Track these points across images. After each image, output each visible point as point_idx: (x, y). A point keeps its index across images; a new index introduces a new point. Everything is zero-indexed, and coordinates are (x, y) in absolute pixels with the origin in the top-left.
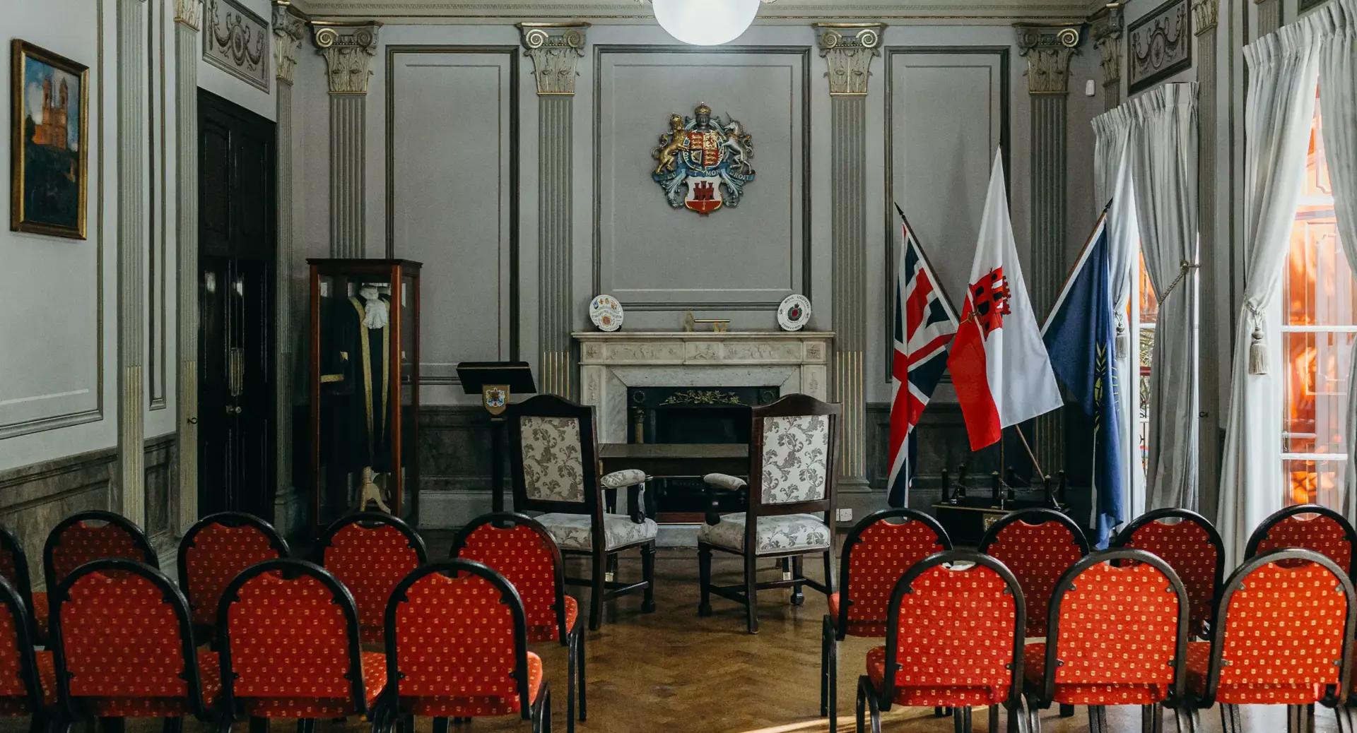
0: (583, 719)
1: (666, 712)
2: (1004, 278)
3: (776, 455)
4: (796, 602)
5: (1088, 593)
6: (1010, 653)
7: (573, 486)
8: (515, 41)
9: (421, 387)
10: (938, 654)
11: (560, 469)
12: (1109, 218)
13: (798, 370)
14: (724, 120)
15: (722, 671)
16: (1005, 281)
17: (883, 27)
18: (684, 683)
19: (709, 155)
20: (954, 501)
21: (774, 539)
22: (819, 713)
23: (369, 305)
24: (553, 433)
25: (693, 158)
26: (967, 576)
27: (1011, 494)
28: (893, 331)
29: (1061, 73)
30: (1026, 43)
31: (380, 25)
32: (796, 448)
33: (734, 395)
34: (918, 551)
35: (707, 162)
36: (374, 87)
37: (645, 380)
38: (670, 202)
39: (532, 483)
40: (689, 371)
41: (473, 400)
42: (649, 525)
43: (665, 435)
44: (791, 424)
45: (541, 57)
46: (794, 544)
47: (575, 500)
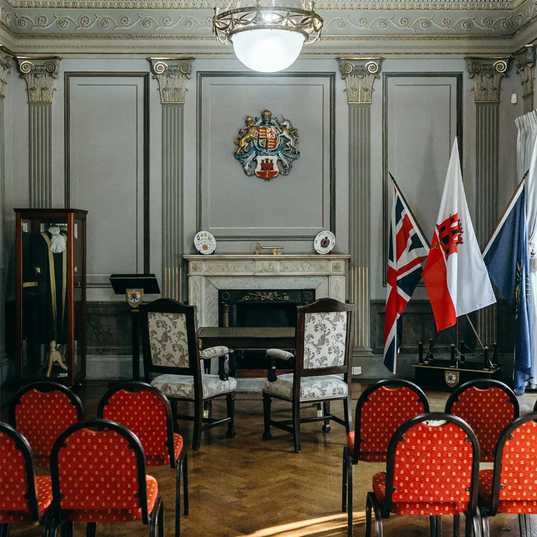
0: (186, 513)
1: (242, 508)
2: (459, 220)
3: (313, 337)
4: (325, 430)
5: (522, 441)
6: (469, 481)
7: (182, 357)
8: (147, 69)
9: (87, 289)
10: (421, 481)
11: (174, 347)
12: (527, 183)
13: (327, 279)
14: (279, 119)
15: (278, 479)
16: (460, 222)
17: (382, 60)
18: (254, 488)
19: (270, 142)
20: (427, 362)
21: (312, 392)
22: (341, 509)
23: (54, 237)
24: (169, 323)
25: (260, 144)
26: (441, 429)
27: (463, 358)
28: (388, 254)
29: (496, 89)
30: (473, 71)
31: (61, 59)
32: (326, 333)
33: (287, 295)
34: (411, 412)
35: (269, 147)
36: (57, 100)
37: (230, 285)
38: (246, 172)
39: (156, 355)
40: (257, 279)
41: (120, 298)
42: (231, 381)
43: (242, 322)
44: (323, 318)
45: (163, 79)
46: (325, 394)
47: (183, 366)
